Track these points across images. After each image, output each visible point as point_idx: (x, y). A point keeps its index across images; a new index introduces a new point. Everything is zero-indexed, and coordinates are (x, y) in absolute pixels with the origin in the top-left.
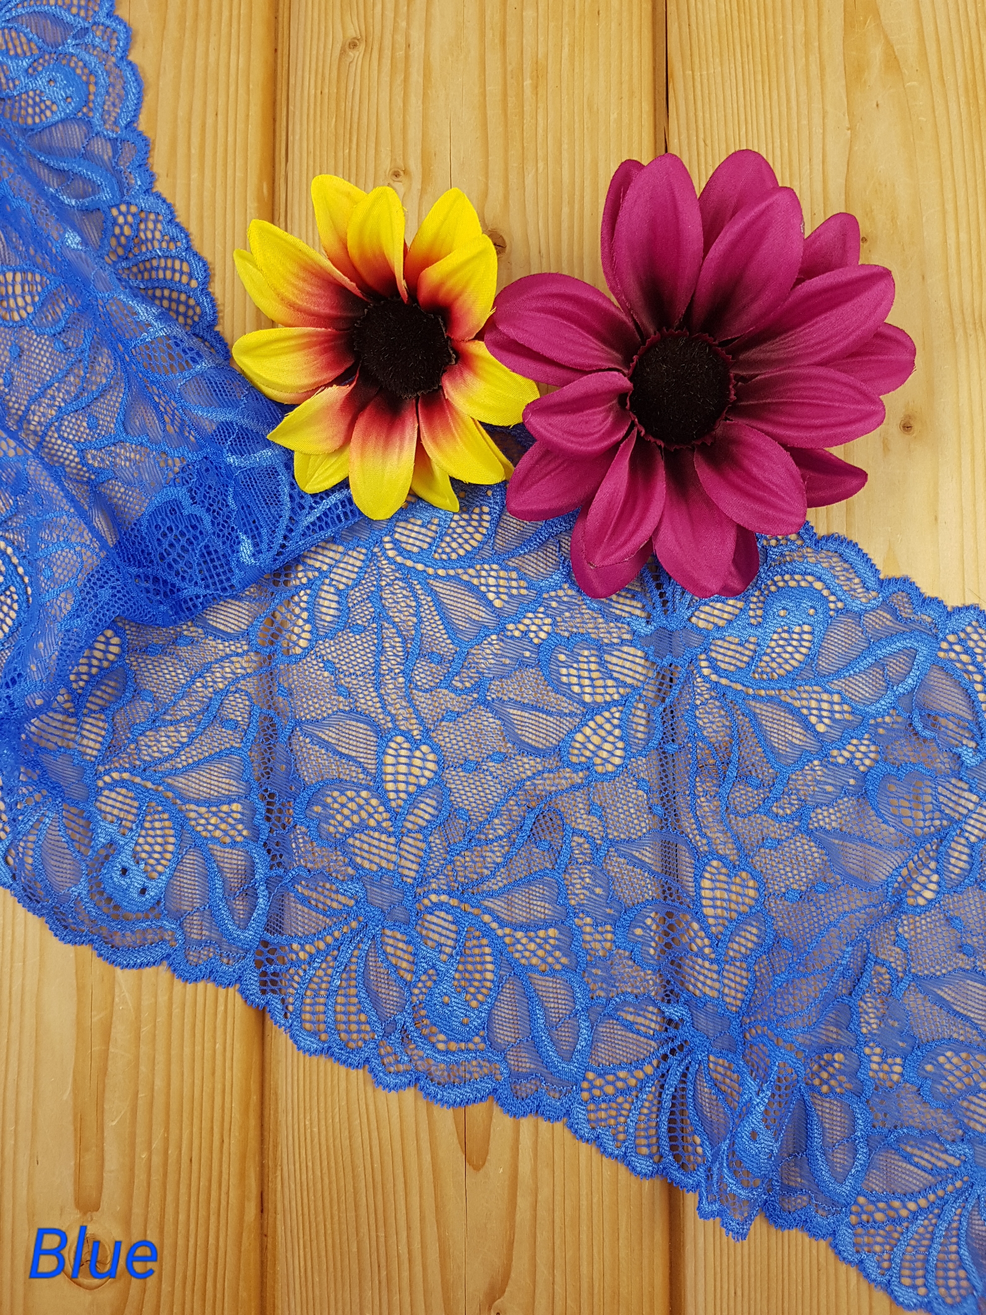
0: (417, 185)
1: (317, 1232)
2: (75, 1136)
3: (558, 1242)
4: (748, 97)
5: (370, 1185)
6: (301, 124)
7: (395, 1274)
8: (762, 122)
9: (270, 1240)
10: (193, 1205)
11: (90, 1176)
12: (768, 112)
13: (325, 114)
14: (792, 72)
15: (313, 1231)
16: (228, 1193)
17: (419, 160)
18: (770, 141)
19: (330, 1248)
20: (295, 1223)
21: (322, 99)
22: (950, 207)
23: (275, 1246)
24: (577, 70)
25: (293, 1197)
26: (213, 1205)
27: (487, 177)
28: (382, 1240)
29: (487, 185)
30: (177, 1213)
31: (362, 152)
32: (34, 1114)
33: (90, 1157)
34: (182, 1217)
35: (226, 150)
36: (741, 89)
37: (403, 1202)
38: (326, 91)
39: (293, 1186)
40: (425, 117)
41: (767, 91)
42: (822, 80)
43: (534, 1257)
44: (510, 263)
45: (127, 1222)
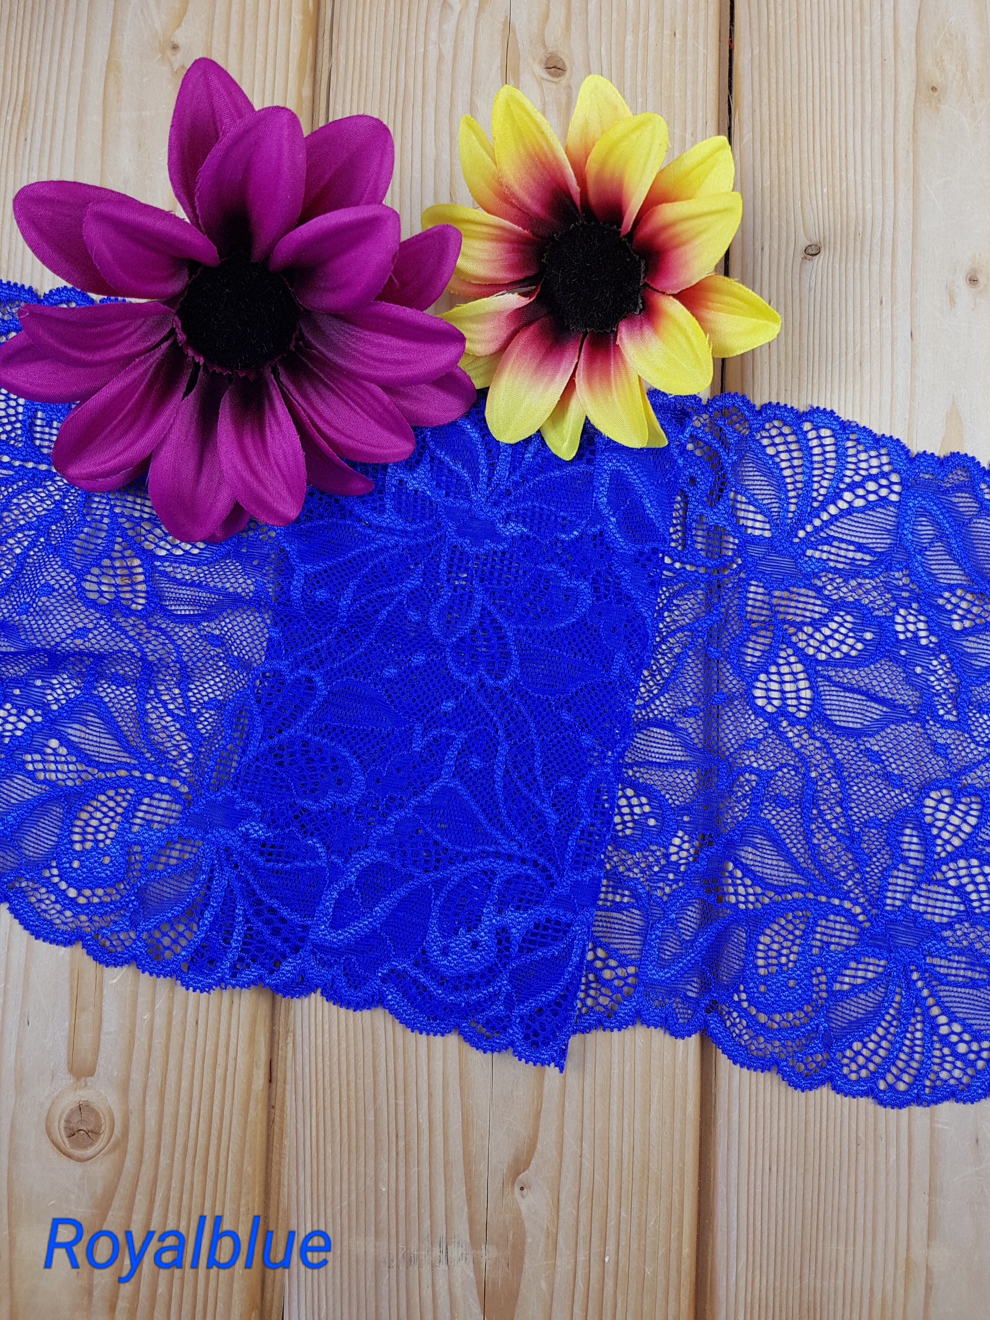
1: (331, 1099)
2: (72, 994)
3: (587, 1112)
5: (391, 1049)
7: (414, 1145)
9: (277, 1111)
10: (197, 1071)
11: (86, 1038)
15: (328, 1099)
16: (236, 1059)
19: (344, 1116)
20: (307, 1090)
23: (282, 1118)
25: (307, 1061)
26: (220, 1071)
28: (401, 1109)
29: (548, 7)
30: (180, 1080)
32: (27, 970)
33: (86, 1018)
34: (185, 1084)
37: (425, 1069)
39: (307, 1051)
43: (561, 1128)
44: (569, 87)
45: (125, 1089)
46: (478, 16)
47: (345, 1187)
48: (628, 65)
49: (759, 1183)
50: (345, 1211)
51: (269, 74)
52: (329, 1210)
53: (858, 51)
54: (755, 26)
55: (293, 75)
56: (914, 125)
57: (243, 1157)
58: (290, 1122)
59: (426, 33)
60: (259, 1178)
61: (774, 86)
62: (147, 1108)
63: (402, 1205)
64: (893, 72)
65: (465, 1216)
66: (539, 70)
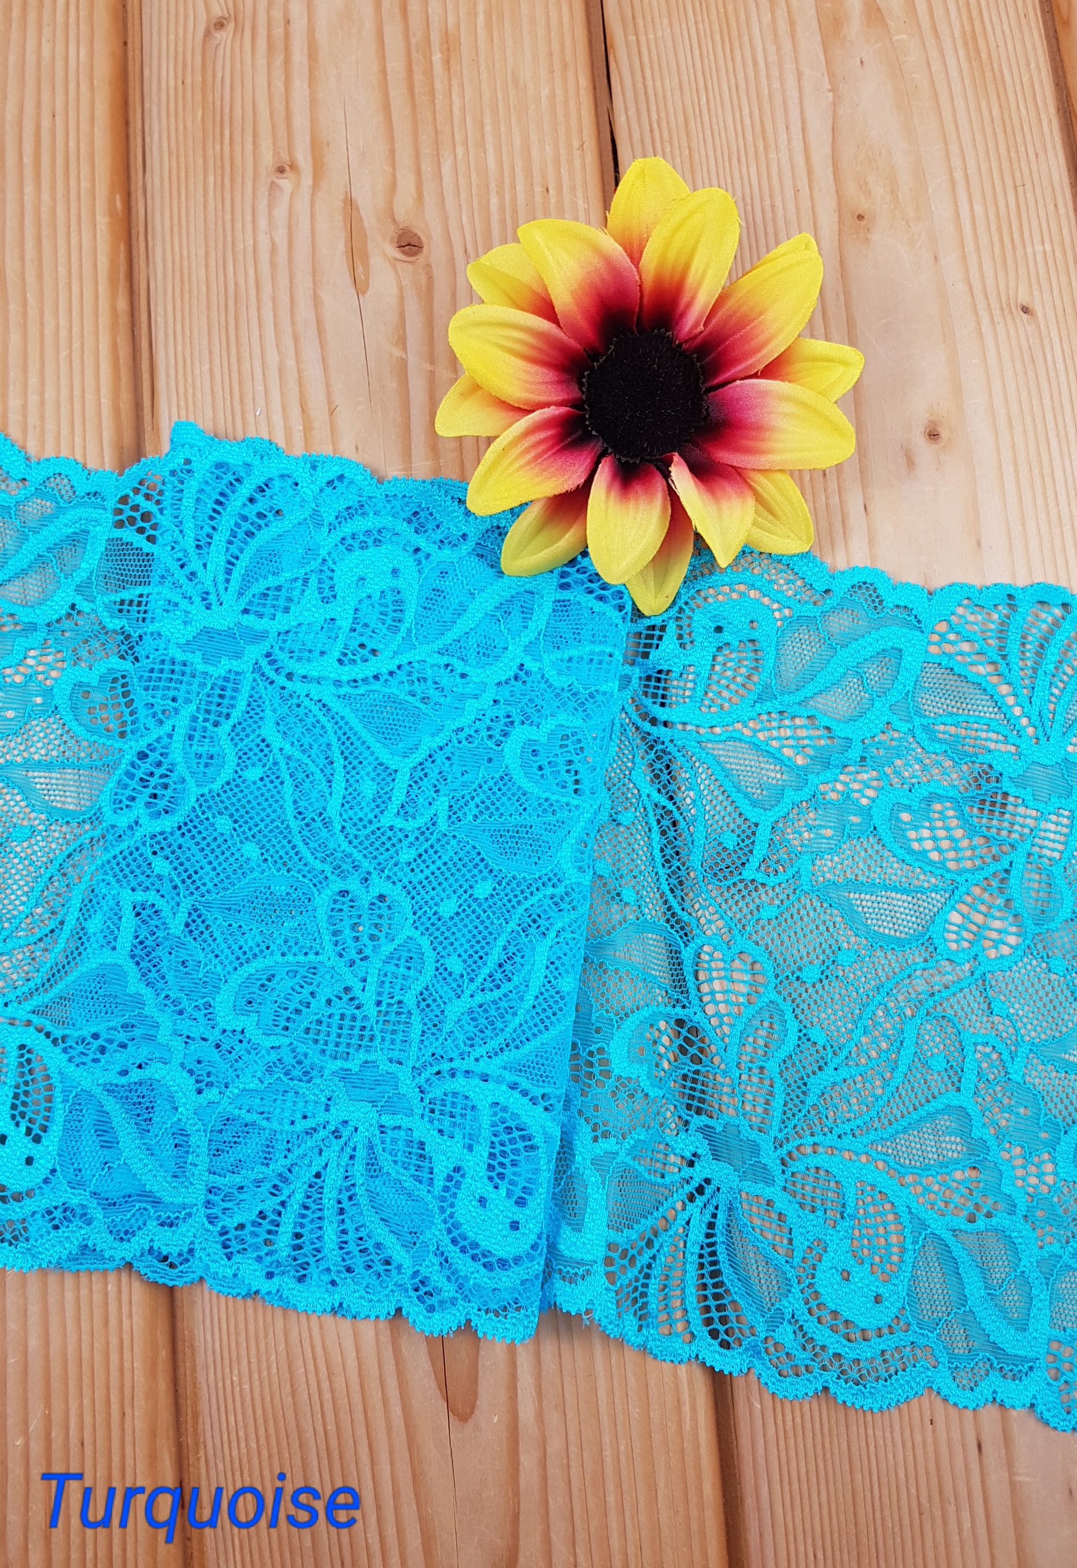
0: (307, 181)
3: (577, 1508)
4: (706, 61)
5: (324, 1454)
6: (160, 120)
8: (725, 87)
9: (195, 1544)
12: (732, 76)
13: (189, 107)
14: (756, 31)
17: (309, 152)
18: (736, 109)
21: (184, 90)
22: (959, 175)
23: (202, 1553)
24: (496, 41)
27: (394, 166)
29: (394, 176)
31: (238, 148)
36: (697, 52)
37: (369, 1474)
38: (189, 80)
39: (221, 1466)
40: (313, 103)
41: (728, 52)
42: (793, 36)
43: (547, 1533)
44: (428, 265)
46: (313, 195)
51: (75, 290)
53: (766, 184)
55: (103, 288)
56: (842, 262)
59: (254, 222)
62: (31, 1559)
64: (809, 203)
66: (394, 252)
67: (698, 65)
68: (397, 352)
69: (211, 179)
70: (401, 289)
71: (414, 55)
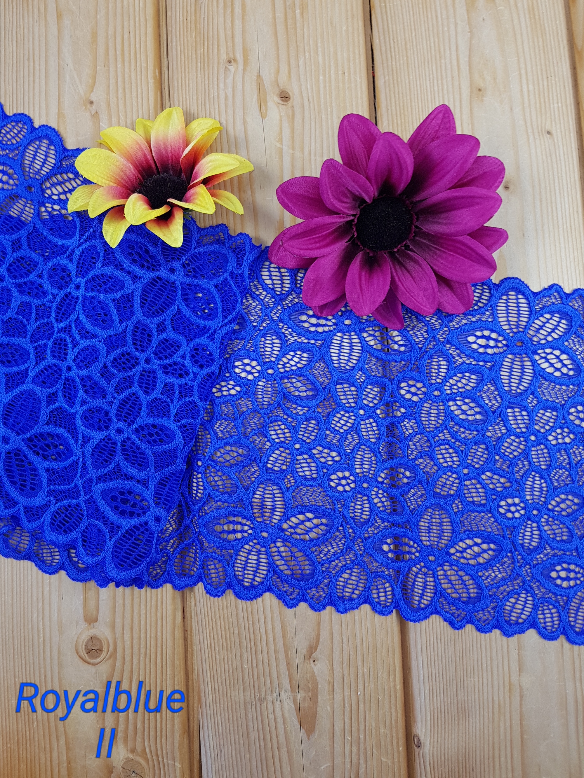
0: (241, 67)
6: (176, 37)
7: (259, 643)
8: (423, 29)
9: (189, 633)
10: (148, 616)
11: (92, 604)
13: (189, 31)
15: (214, 624)
16: (167, 608)
17: (242, 54)
18: (428, 40)
19: (223, 632)
20: (204, 620)
21: (187, 23)
22: (523, 72)
23: (191, 636)
24: (323, 4)
25: (202, 606)
26: (159, 614)
27: (279, 62)
28: (251, 625)
29: (279, 66)
30: (140, 621)
31: (211, 51)
33: (91, 594)
34: (143, 622)
35: (136, 52)
36: (411, 12)
38: (189, 18)
39: (202, 601)
40: (244, 31)
42: (454, 6)
43: (331, 630)
44: (293, 107)
45: (113, 627)
46: (243, 74)
47: (226, 667)
48: (322, 92)
49: (432, 650)
50: (227, 679)
52: (219, 679)
53: (439, 74)
54: (385, 65)
56: (471, 110)
57: (174, 657)
58: (195, 637)
59: (218, 85)
60: (183, 667)
61: (397, 96)
62: (125, 636)
63: (255, 674)
64: (458, 83)
65: (287, 677)
66: (277, 99)
67: (412, 18)
68: (278, 145)
69: (199, 64)
70: (281, 117)
71: (288, 10)
